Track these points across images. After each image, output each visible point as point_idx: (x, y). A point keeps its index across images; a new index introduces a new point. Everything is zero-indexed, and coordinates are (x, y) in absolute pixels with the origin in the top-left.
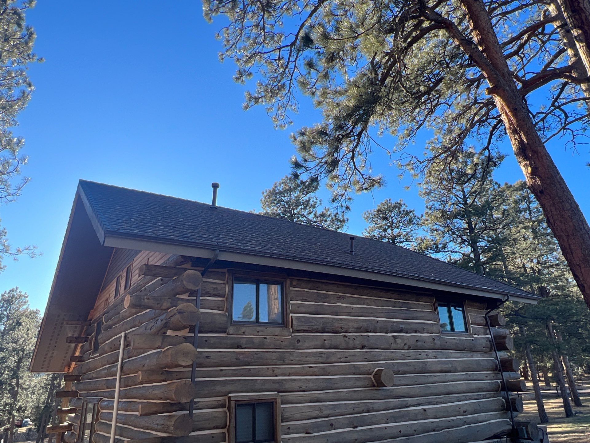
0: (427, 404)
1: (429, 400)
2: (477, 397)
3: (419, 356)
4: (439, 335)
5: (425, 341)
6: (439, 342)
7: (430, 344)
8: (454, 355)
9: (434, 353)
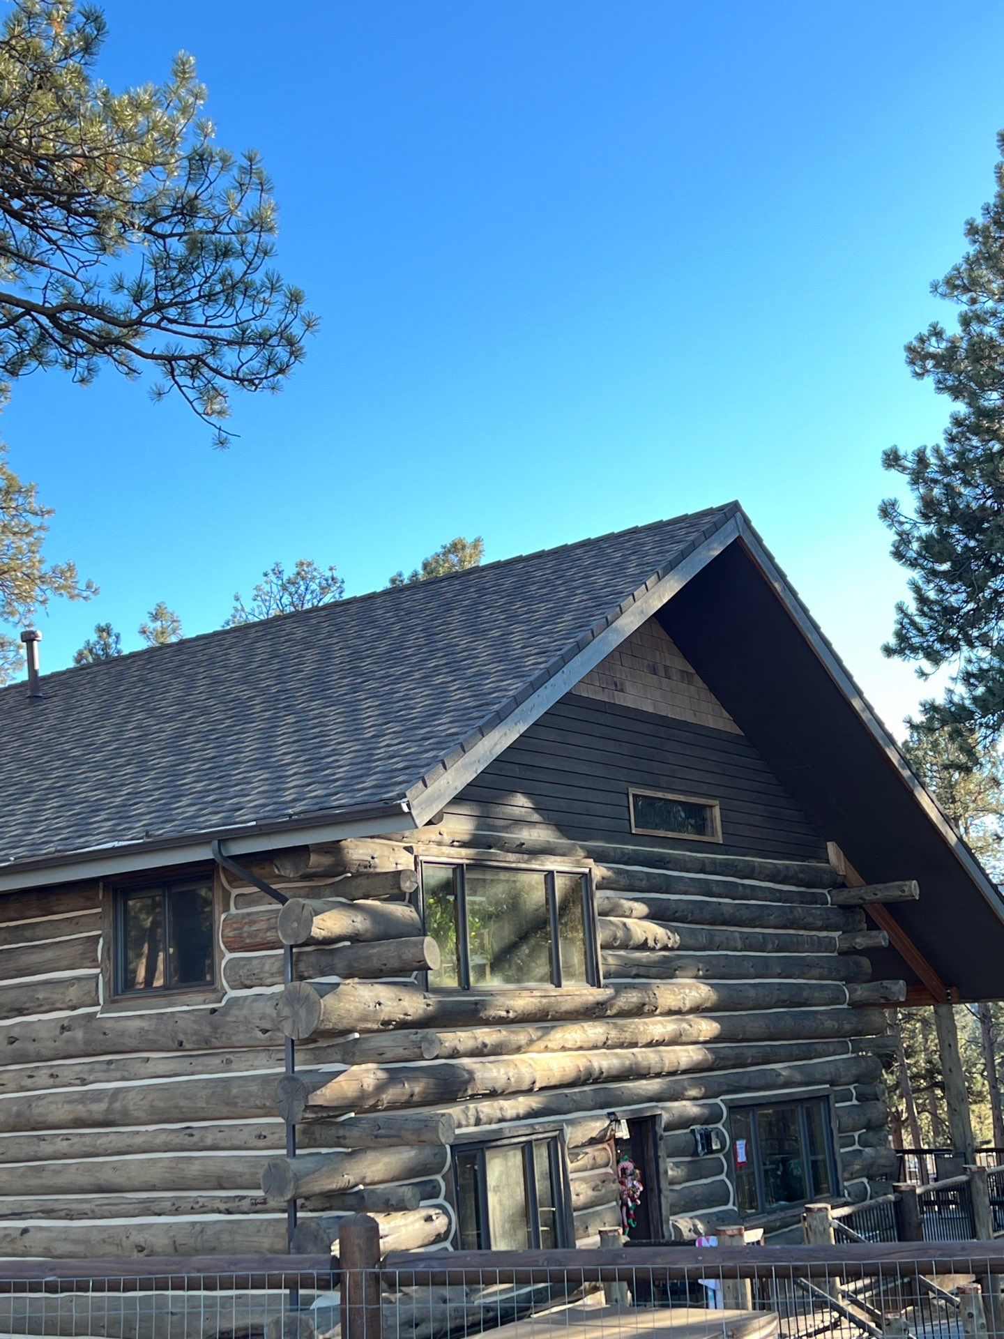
0: (40, 1214)
1: (49, 1206)
2: (223, 1206)
3: (28, 1082)
4: (98, 1008)
5: (34, 1036)
6: (79, 1034)
7: (51, 1044)
8: (151, 1068)
9: (78, 1068)
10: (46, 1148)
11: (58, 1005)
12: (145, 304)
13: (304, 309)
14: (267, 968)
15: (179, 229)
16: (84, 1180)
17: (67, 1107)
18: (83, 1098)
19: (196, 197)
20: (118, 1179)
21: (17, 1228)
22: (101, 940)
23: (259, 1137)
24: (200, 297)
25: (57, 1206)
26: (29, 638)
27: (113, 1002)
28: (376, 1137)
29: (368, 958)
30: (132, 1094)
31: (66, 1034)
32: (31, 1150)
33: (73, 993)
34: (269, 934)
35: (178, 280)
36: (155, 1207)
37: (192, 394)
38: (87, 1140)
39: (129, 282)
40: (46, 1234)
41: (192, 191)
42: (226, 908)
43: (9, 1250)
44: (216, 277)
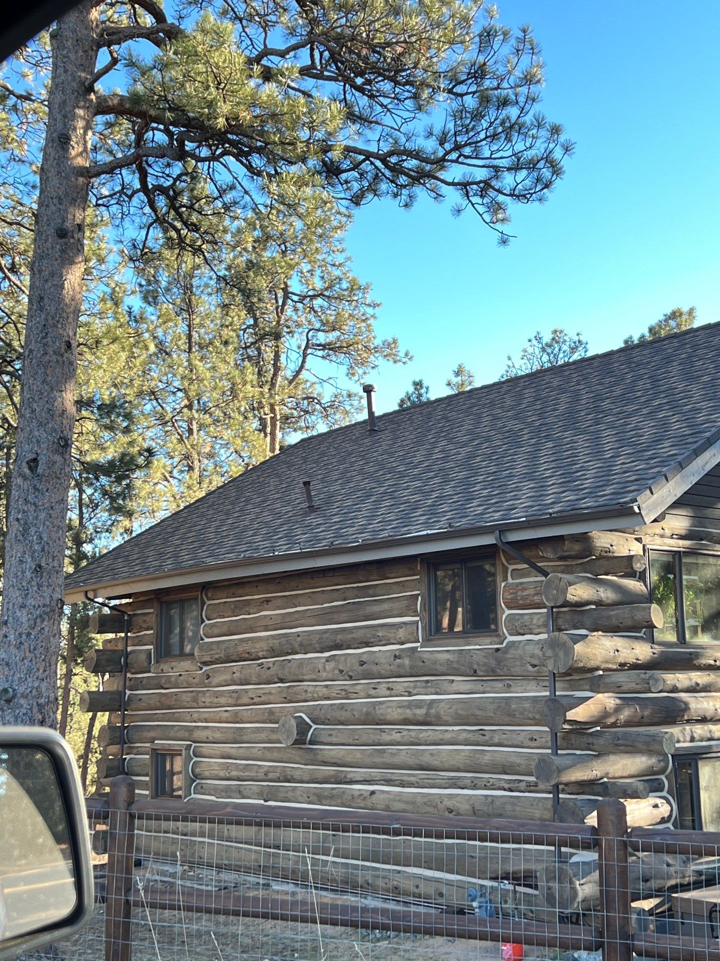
3: (372, 692)
4: (418, 644)
5: (376, 661)
6: (407, 662)
7: (387, 667)
8: (455, 687)
9: (406, 684)
10: (386, 737)
11: (392, 641)
12: (448, 146)
13: (562, 138)
14: (535, 621)
15: (473, 88)
16: (411, 761)
17: (399, 710)
18: (410, 705)
19: (485, 64)
20: (435, 763)
21: (367, 791)
22: (420, 598)
23: (531, 739)
24: (487, 137)
25: (394, 778)
26: (368, 390)
27: (429, 640)
28: (616, 745)
29: (609, 618)
30: (442, 705)
31: (398, 660)
32: (376, 738)
33: (401, 634)
34: (536, 598)
35: (471, 126)
36: (460, 783)
37: (481, 209)
38: (413, 734)
39: (437, 130)
40: (387, 796)
41: (481, 59)
42: (506, 579)
43: (362, 805)
44: (498, 122)
